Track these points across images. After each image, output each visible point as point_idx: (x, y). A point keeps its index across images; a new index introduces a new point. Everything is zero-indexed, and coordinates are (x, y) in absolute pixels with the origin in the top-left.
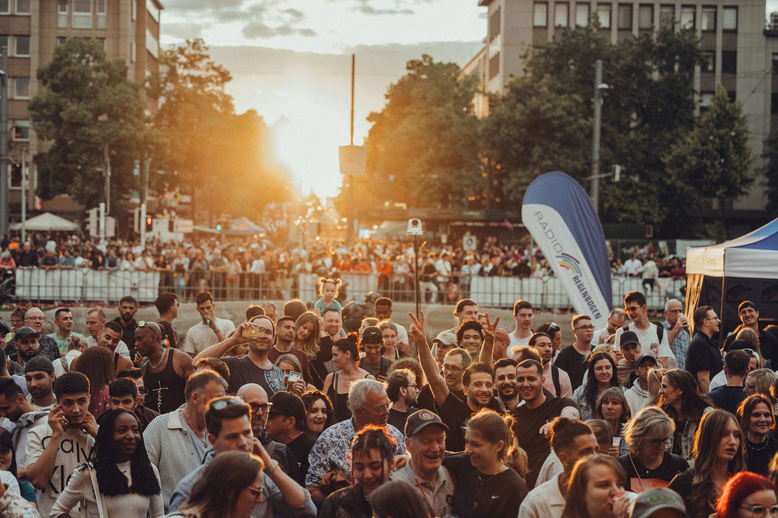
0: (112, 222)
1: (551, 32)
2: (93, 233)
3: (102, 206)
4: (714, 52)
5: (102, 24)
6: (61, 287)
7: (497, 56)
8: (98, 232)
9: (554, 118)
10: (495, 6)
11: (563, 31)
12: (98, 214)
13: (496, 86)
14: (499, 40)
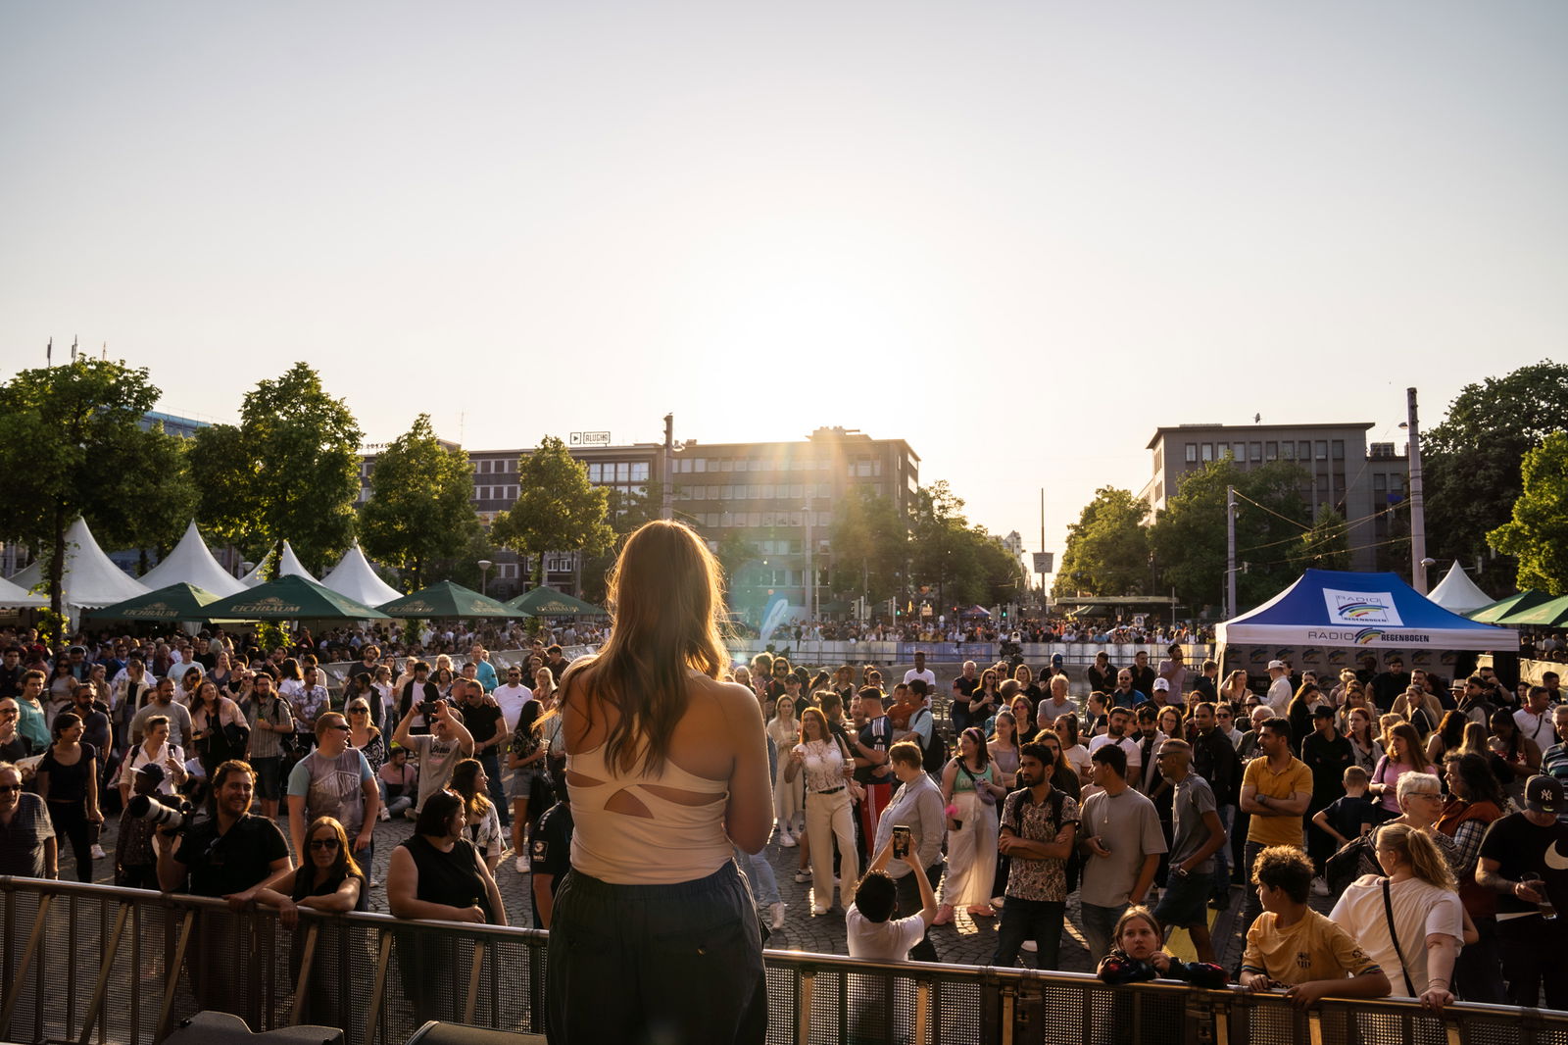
0: (869, 609)
1: (1200, 466)
2: (856, 616)
3: (862, 598)
4: (1327, 475)
6: (834, 653)
7: (1161, 483)
8: (860, 616)
9: (1200, 525)
10: (1158, 448)
11: (1209, 465)
12: (860, 603)
13: (1160, 505)
14: (1162, 471)
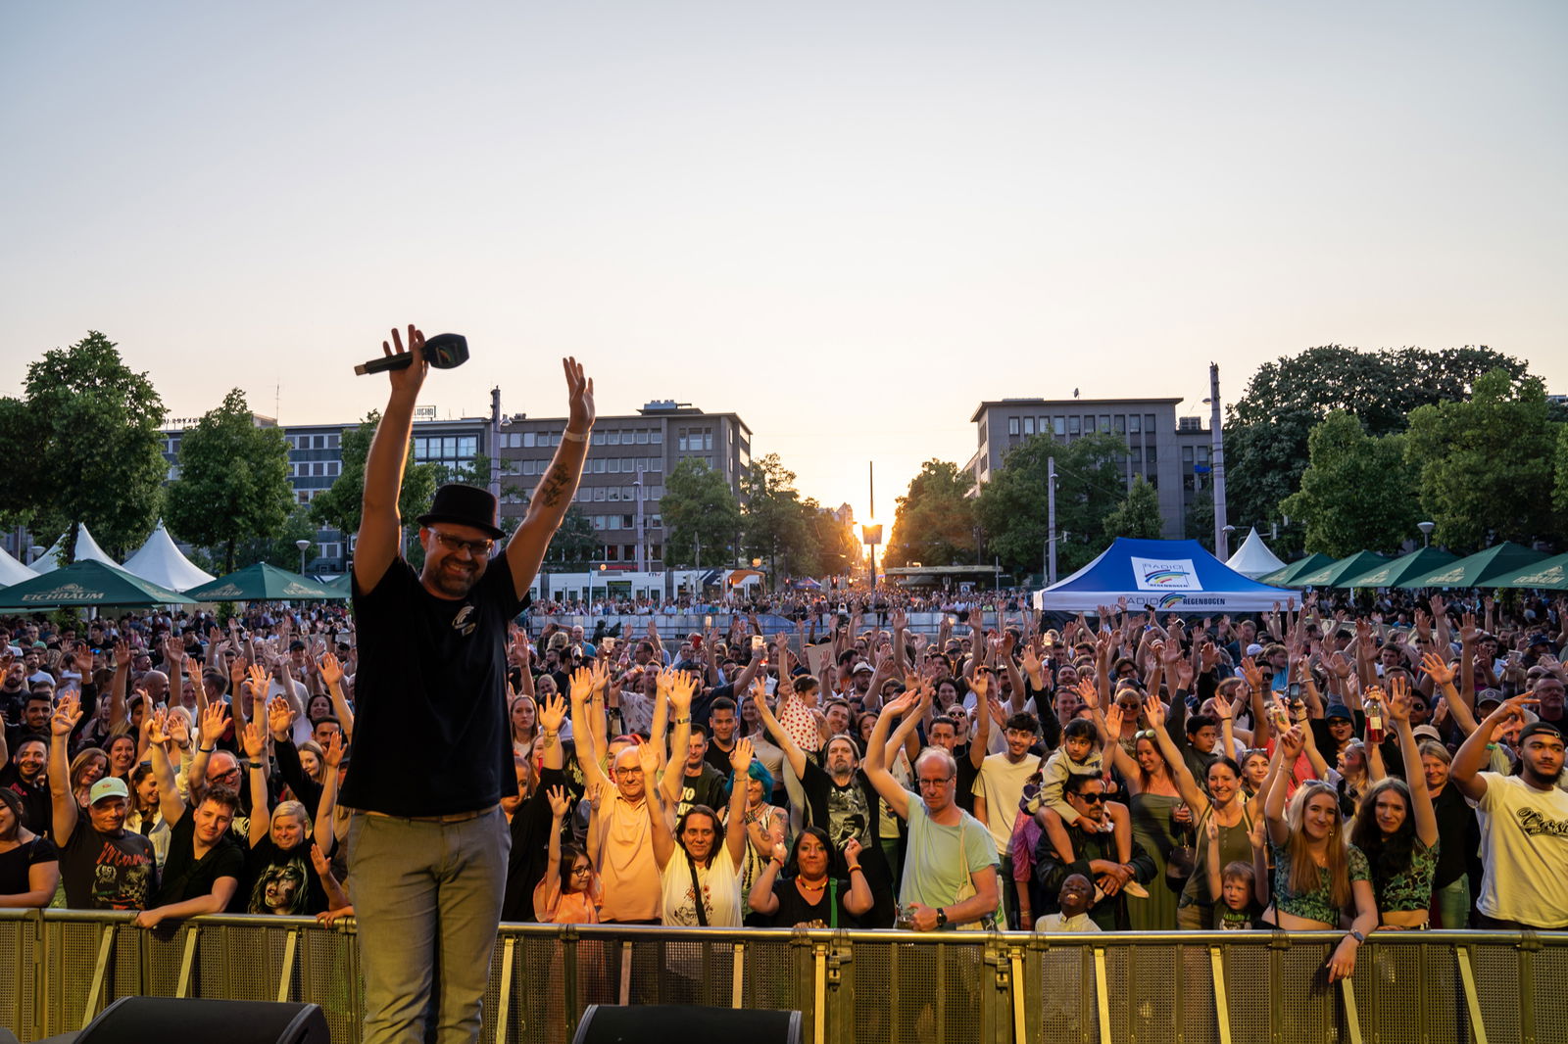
1: (1022, 439)
4: (1140, 447)
5: (709, 446)
7: (985, 456)
9: (1022, 496)
10: (982, 422)
11: (1031, 438)
13: (985, 477)
14: (986, 444)
